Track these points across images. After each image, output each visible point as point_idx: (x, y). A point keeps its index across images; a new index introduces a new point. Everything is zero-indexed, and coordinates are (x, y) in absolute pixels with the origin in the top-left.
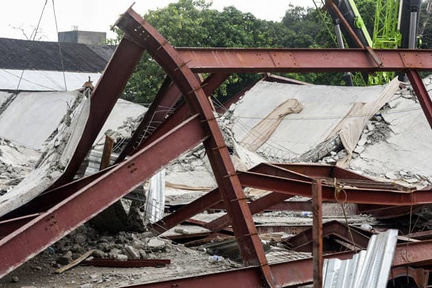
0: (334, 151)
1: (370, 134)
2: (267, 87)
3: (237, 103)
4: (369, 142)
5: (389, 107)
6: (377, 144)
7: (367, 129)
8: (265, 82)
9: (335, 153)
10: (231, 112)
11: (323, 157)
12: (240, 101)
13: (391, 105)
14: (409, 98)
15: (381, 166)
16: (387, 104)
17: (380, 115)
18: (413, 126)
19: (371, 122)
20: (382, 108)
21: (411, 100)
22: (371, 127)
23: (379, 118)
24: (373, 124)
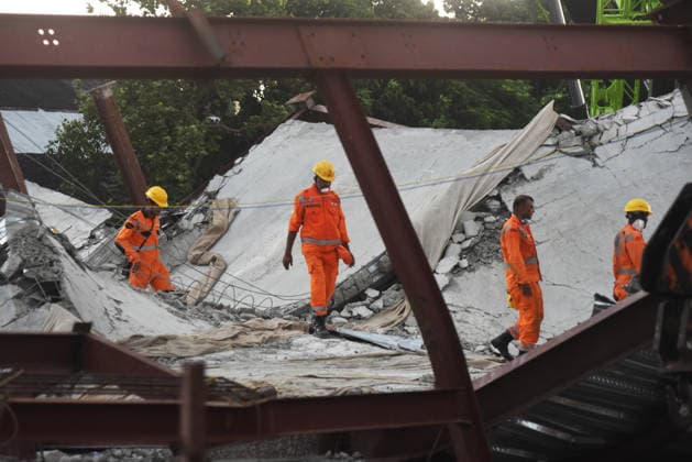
0: (374, 286)
1: (467, 244)
2: (300, 135)
3: (229, 173)
4: (465, 263)
5: (522, 176)
6: (482, 268)
7: (464, 232)
8: (297, 122)
9: (376, 293)
10: (212, 196)
11: (345, 303)
12: (236, 169)
13: (528, 172)
14: (578, 155)
15: (487, 324)
16: (517, 170)
17: (498, 198)
18: (580, 224)
19: (474, 215)
20: (505, 182)
21: (581, 160)
22: (473, 228)
23: (495, 204)
24: (477, 219)
